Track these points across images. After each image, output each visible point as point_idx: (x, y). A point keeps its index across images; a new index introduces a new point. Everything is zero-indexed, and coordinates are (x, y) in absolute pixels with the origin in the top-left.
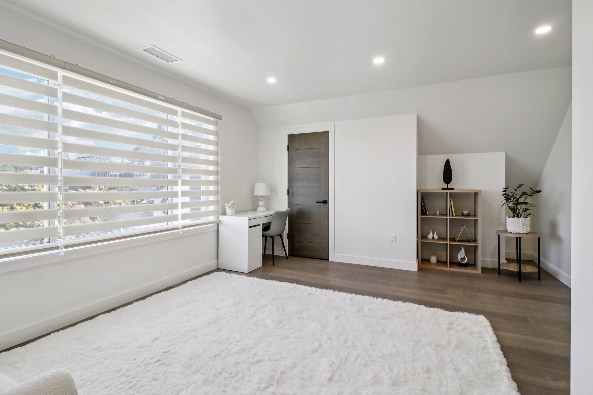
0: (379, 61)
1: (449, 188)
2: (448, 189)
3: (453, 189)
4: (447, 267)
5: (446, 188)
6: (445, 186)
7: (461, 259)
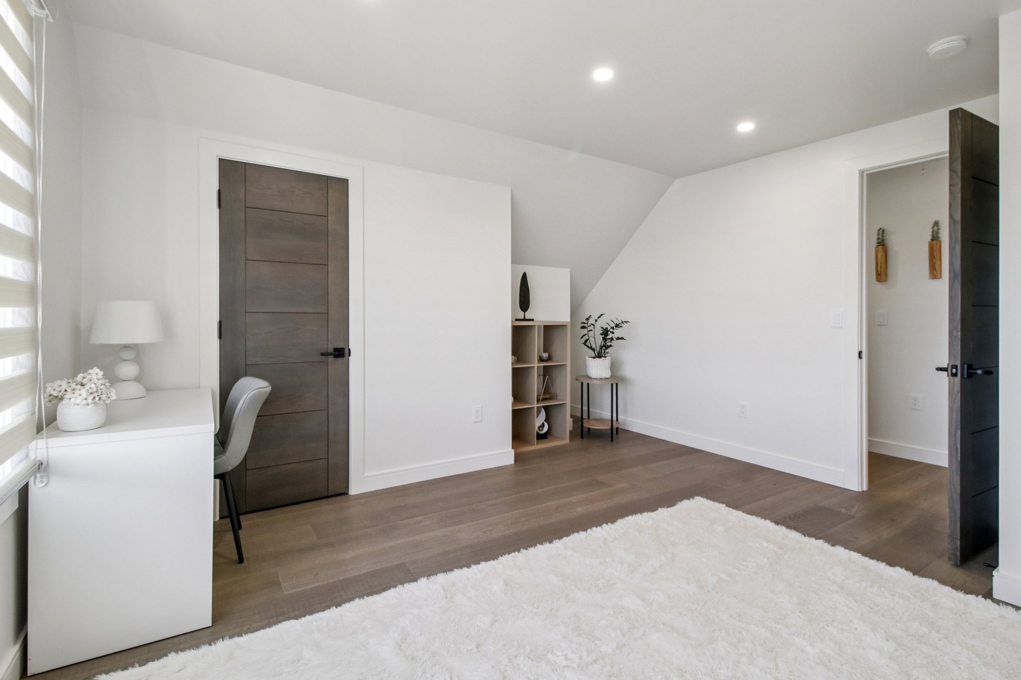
0: (603, 75)
1: (526, 318)
2: (525, 320)
3: (532, 320)
4: (534, 445)
5: (523, 318)
6: (521, 315)
7: (539, 428)
